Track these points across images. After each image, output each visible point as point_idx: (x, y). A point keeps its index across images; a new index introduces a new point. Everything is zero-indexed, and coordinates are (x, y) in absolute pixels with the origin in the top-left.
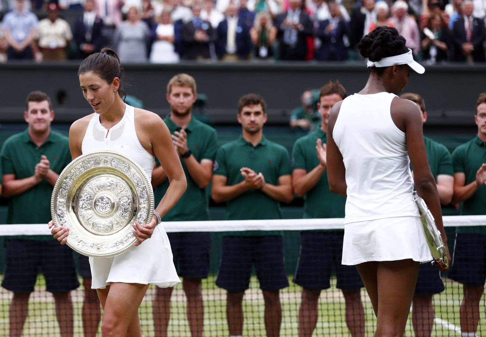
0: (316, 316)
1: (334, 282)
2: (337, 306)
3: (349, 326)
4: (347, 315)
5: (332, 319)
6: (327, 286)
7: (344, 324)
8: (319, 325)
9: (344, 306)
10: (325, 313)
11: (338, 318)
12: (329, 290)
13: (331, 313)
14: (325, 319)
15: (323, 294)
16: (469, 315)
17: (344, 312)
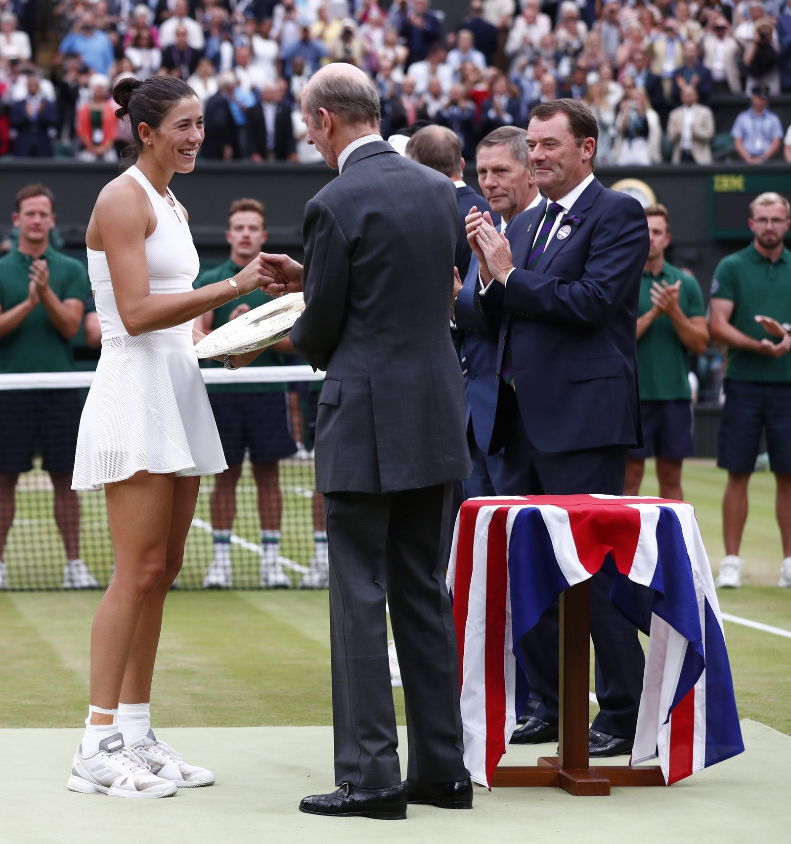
0: (13, 510)
1: (38, 462)
2: (42, 496)
3: (59, 524)
4: (56, 508)
5: (34, 513)
6: (28, 467)
7: (52, 521)
8: (16, 522)
9: (51, 496)
10: (25, 505)
11: (43, 512)
12: (32, 473)
13: (34, 505)
14: (26, 513)
15: (22, 479)
16: (223, 506)
17: (51, 504)
